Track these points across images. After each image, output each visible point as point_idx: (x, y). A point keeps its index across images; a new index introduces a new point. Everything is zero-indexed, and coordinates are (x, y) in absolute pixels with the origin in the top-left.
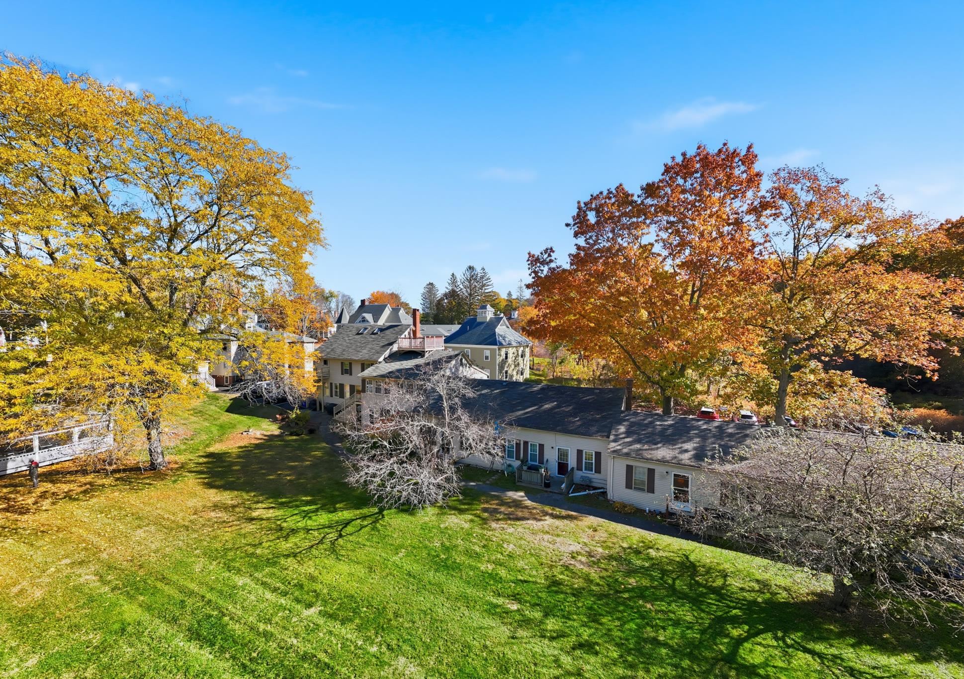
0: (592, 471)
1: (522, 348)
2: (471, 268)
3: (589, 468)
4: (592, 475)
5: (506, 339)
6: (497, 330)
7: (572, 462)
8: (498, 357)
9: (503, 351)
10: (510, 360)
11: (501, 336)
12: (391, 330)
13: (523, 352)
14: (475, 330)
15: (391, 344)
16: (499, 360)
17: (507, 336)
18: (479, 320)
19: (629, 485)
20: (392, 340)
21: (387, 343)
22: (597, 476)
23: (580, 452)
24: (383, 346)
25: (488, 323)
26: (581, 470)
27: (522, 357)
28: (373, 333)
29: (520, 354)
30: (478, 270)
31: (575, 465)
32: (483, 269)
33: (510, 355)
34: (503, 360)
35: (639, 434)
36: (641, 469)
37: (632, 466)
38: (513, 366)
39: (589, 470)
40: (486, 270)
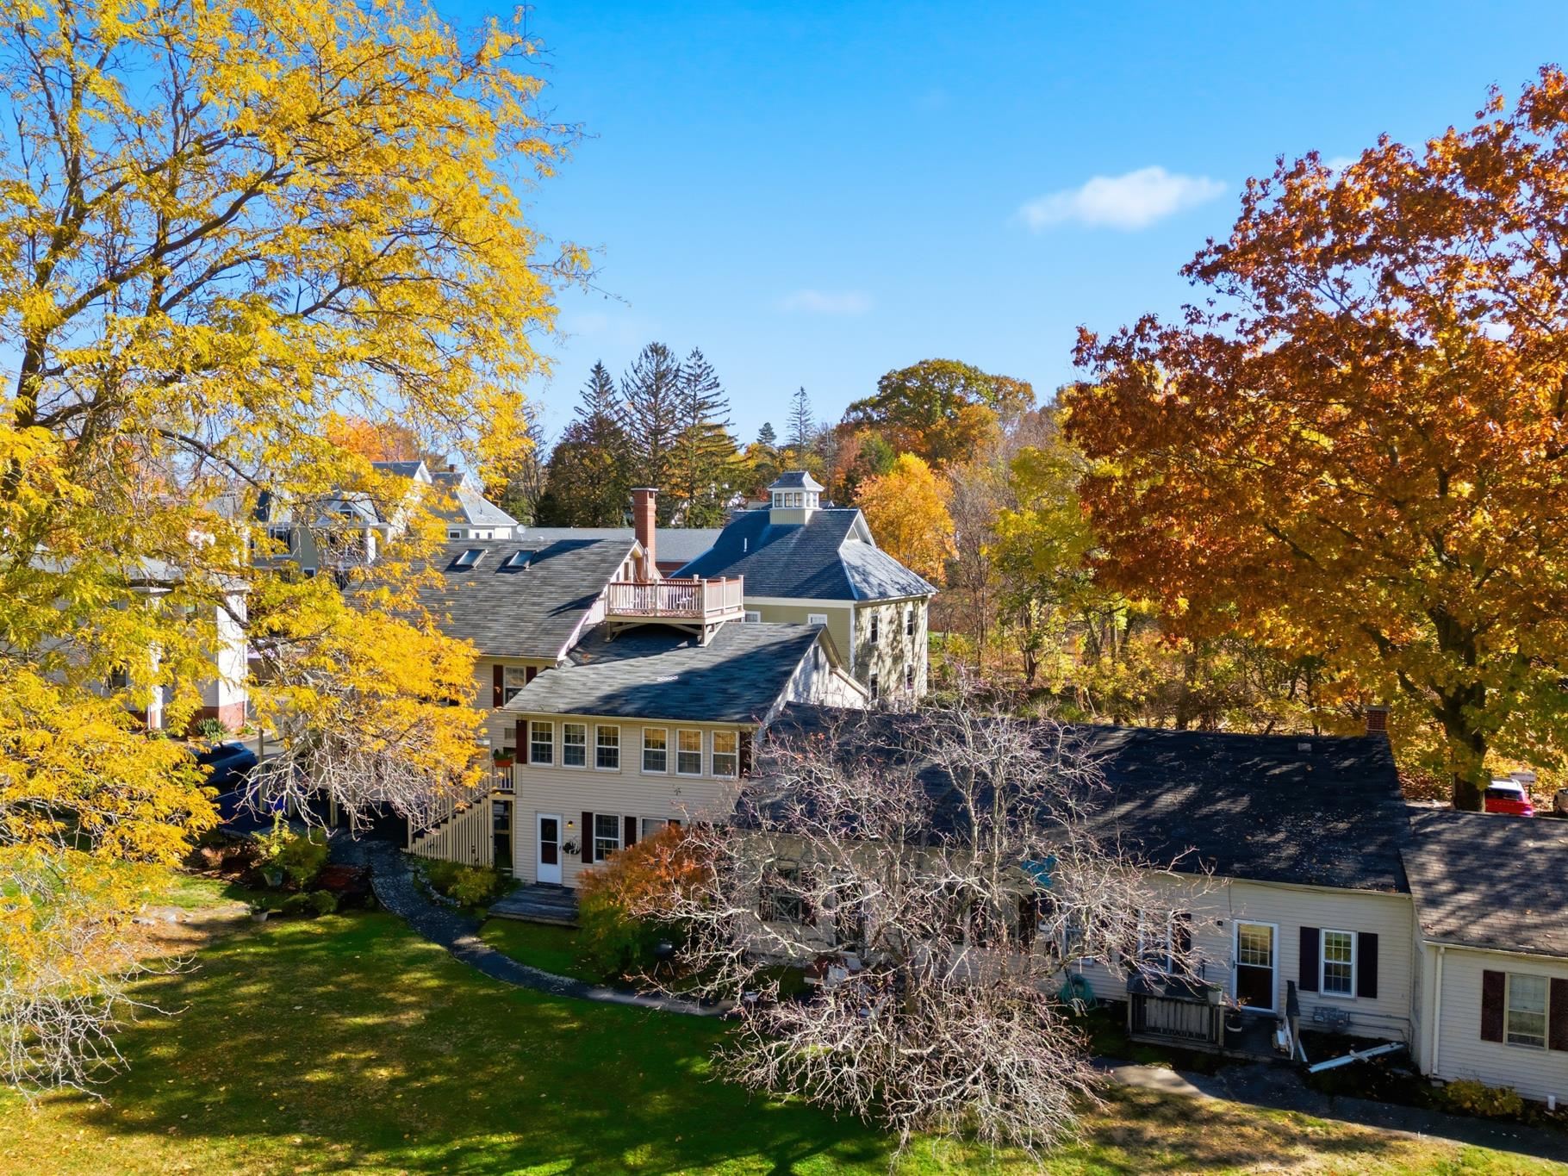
0: (1347, 989)
1: (909, 607)
2: (658, 351)
3: (1337, 981)
4: (1347, 1001)
5: (872, 579)
6: (841, 550)
7: (1285, 965)
8: (853, 634)
9: (867, 613)
10: (882, 643)
11: (855, 568)
12: (567, 556)
13: (913, 616)
14: (767, 550)
15: (585, 603)
16: (857, 641)
17: (869, 568)
18: (776, 519)
19: (1491, 1030)
20: (587, 592)
21: (568, 599)
22: (1365, 1004)
23: (1309, 938)
24: (559, 611)
25: (808, 530)
26: (1315, 988)
27: (910, 633)
28: (505, 567)
29: (905, 624)
30: (680, 357)
31: (1294, 974)
32: (697, 354)
33: (883, 628)
34: (864, 645)
35: (1491, 881)
36: (1530, 984)
37: (1502, 975)
38: (889, 662)
39: (1337, 988)
40: (708, 358)
